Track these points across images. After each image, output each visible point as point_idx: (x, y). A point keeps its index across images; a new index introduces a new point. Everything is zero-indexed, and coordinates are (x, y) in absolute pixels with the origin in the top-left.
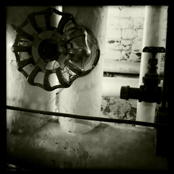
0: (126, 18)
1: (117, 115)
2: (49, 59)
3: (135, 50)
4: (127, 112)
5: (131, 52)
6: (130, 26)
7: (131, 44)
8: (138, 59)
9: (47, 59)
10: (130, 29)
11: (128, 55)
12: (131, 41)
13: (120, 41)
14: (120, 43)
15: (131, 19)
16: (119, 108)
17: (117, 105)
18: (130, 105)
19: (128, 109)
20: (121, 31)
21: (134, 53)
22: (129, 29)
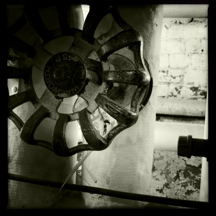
0: (176, 40)
1: (166, 175)
2: (66, 92)
3: (188, 82)
4: (180, 171)
5: (183, 85)
6: (181, 50)
7: (183, 74)
8: (193, 96)
9: (61, 93)
10: (181, 54)
11: (179, 90)
12: (183, 70)
13: (168, 71)
14: (167, 73)
15: (181, 41)
16: (168, 165)
17: (166, 160)
18: (183, 161)
19: (182, 167)
20: (169, 58)
21: (187, 87)
22: (179, 54)
